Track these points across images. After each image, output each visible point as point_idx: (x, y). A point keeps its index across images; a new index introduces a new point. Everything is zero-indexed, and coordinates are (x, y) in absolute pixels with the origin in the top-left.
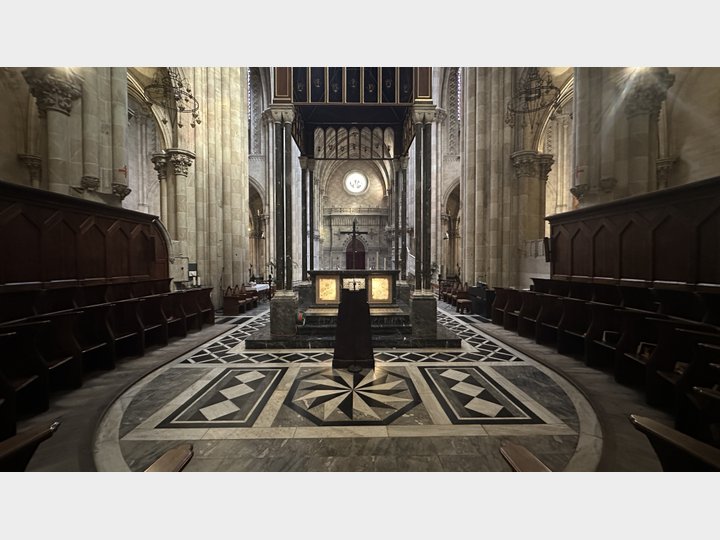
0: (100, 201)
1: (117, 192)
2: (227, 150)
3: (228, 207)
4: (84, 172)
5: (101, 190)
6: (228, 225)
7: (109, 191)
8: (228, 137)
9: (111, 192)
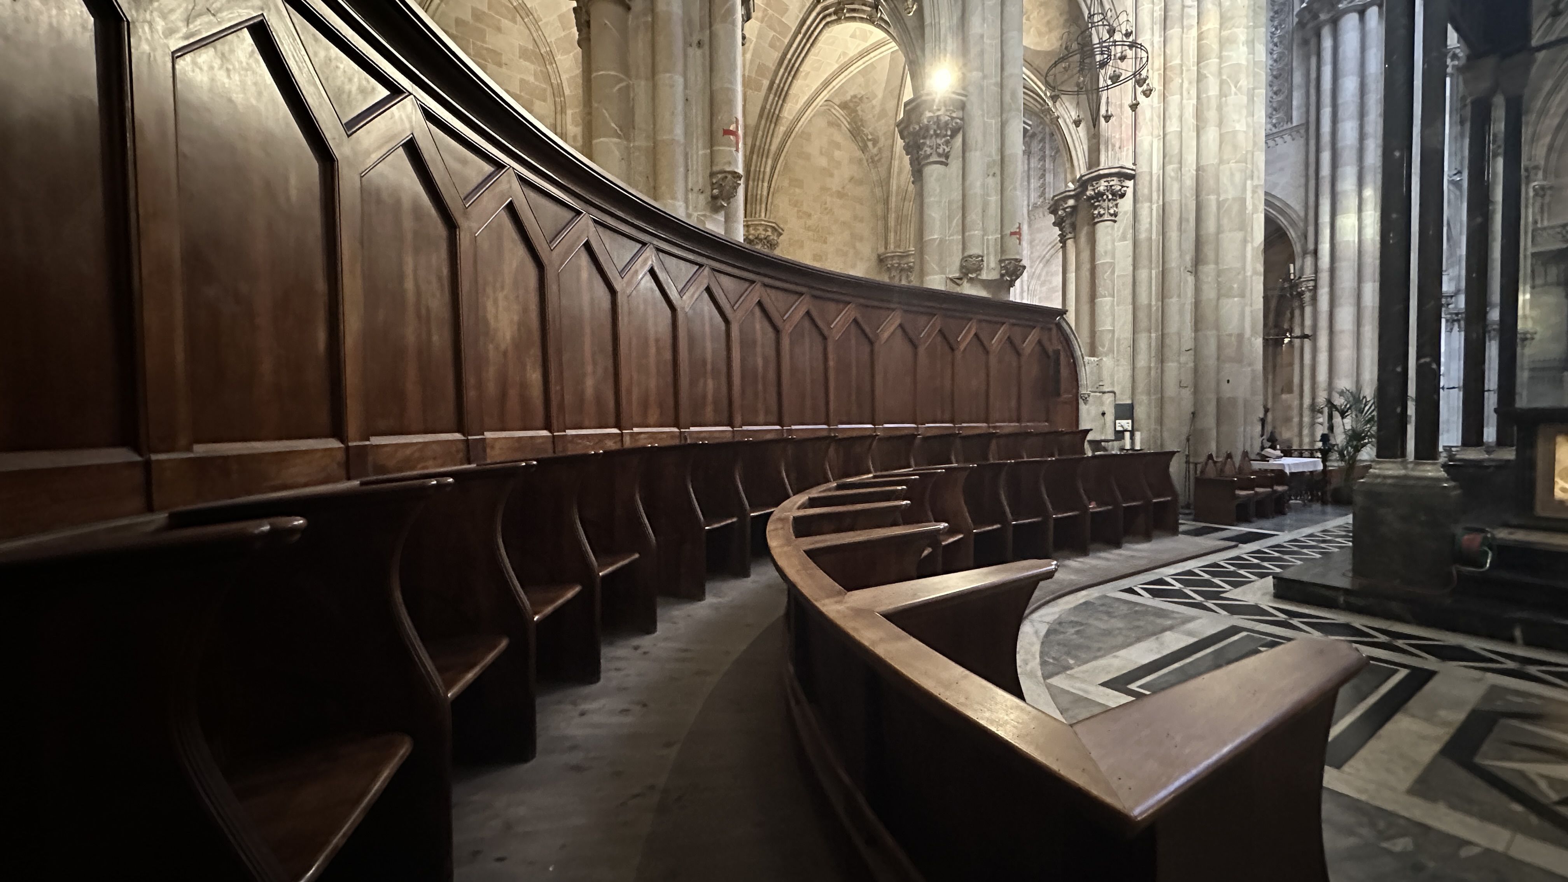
0: (983, 293)
1: (1007, 273)
2: (1211, 134)
3: (1208, 270)
4: (964, 249)
5: (984, 276)
6: (1208, 312)
7: (994, 275)
8: (1214, 103)
9: (997, 277)
